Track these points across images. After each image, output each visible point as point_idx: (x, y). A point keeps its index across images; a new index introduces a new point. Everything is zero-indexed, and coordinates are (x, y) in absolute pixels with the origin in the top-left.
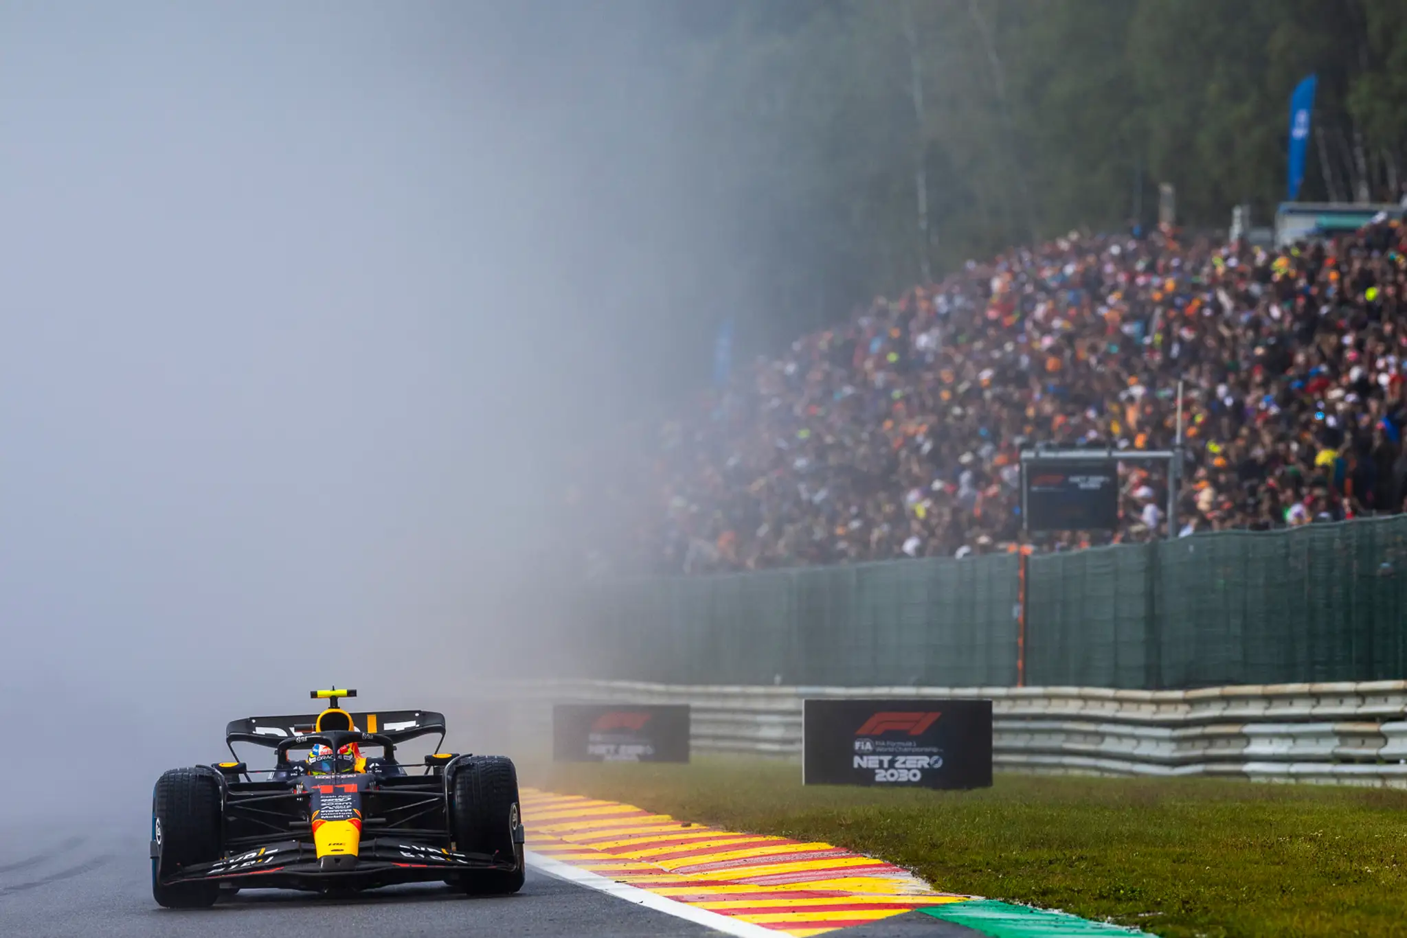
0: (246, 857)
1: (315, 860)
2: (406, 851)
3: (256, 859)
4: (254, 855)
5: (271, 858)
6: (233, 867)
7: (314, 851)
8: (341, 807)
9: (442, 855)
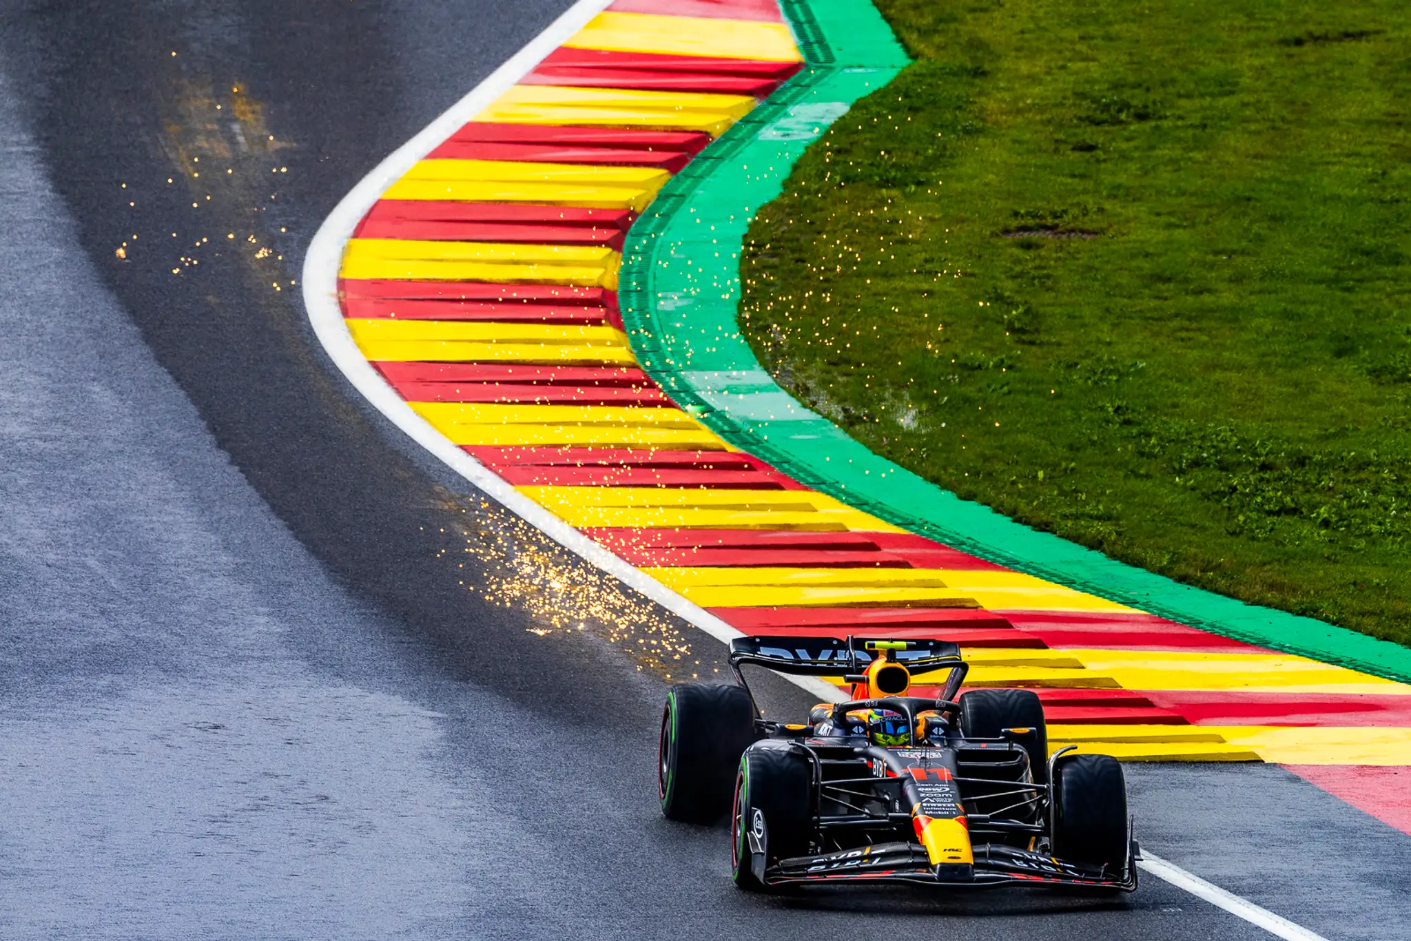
0: (850, 855)
1: (927, 865)
2: (1018, 859)
3: (861, 858)
4: (858, 853)
5: (877, 860)
6: (835, 866)
7: (924, 854)
8: (942, 800)
9: (1053, 866)
